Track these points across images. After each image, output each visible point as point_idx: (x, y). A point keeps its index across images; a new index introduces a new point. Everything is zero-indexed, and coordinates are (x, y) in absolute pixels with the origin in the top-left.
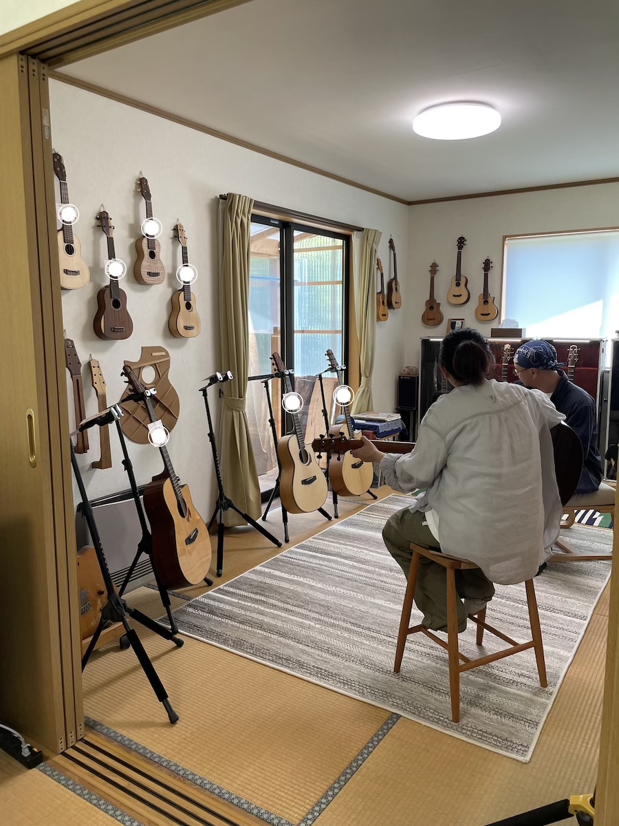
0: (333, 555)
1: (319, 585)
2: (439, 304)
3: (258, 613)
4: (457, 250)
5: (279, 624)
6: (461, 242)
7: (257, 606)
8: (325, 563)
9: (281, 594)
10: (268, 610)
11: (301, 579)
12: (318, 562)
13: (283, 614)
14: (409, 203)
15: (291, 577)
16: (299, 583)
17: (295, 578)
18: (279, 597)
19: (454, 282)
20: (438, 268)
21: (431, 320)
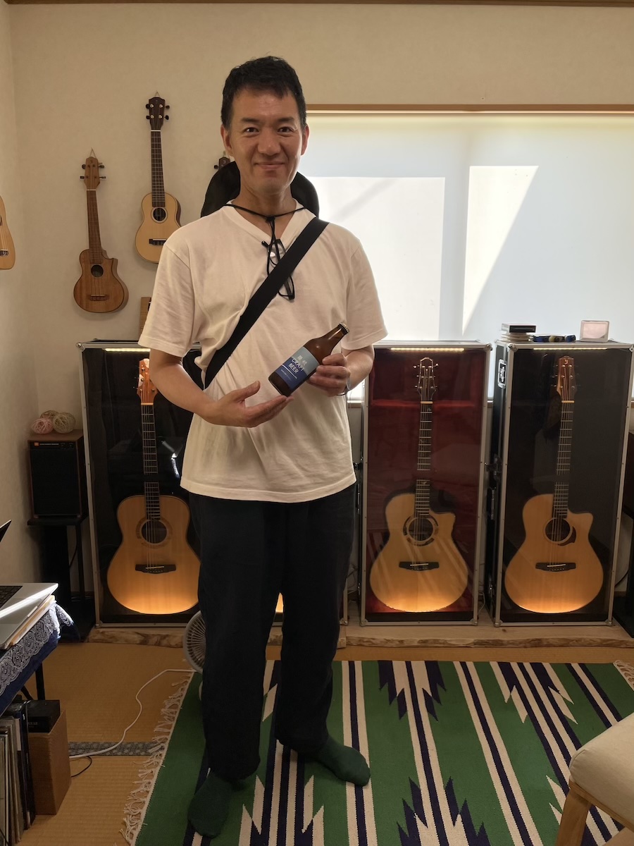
2: (114, 262)
4: (145, 130)
6: (157, 111)
19: (150, 209)
20: (102, 173)
21: (98, 299)
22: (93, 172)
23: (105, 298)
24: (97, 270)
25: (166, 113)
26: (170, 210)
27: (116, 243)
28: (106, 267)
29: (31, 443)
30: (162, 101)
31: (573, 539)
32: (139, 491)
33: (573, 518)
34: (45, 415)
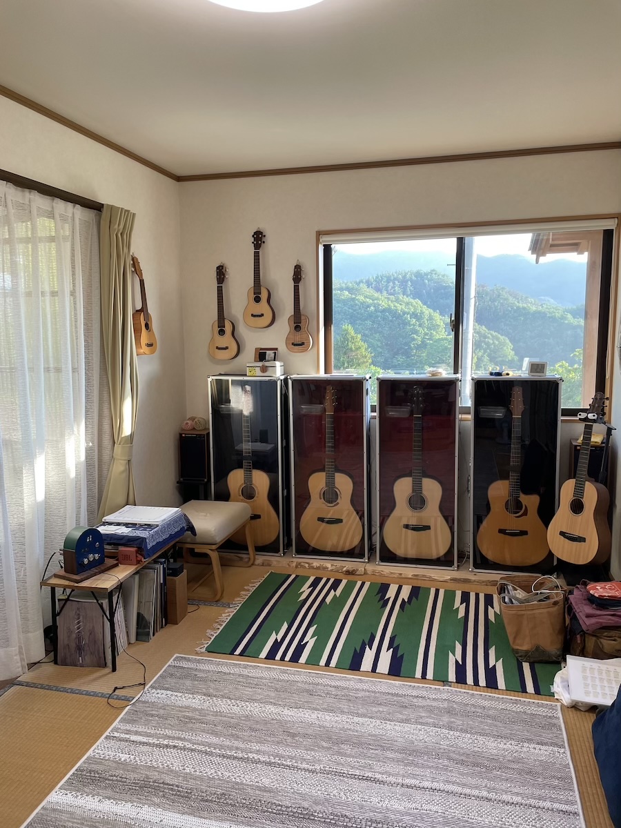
14: (179, 179)
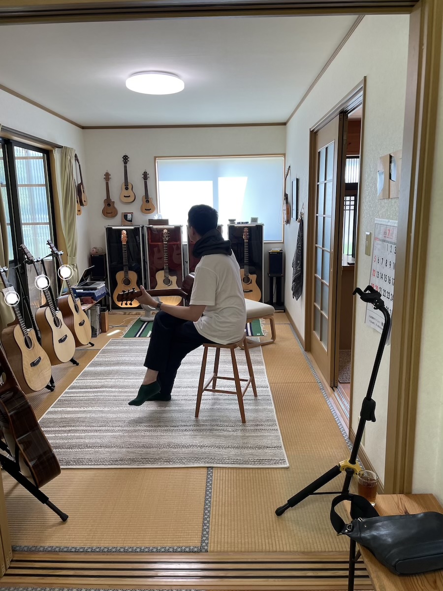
0: (101, 388)
1: (106, 409)
2: (114, 202)
3: (77, 438)
5: (98, 441)
7: (73, 435)
8: (99, 394)
9: (83, 422)
10: (83, 434)
11: (90, 409)
12: (93, 395)
13: (96, 434)
15: (82, 409)
16: (90, 412)
17: (86, 409)
18: (84, 424)
19: (124, 187)
20: (110, 177)
21: (109, 213)
22: (107, 177)
23: (112, 213)
24: (109, 205)
25: (128, 159)
26: (130, 187)
27: (114, 197)
28: (112, 205)
29: (91, 255)
30: (127, 156)
31: (251, 283)
32: (122, 270)
33: (250, 276)
34: (94, 248)
